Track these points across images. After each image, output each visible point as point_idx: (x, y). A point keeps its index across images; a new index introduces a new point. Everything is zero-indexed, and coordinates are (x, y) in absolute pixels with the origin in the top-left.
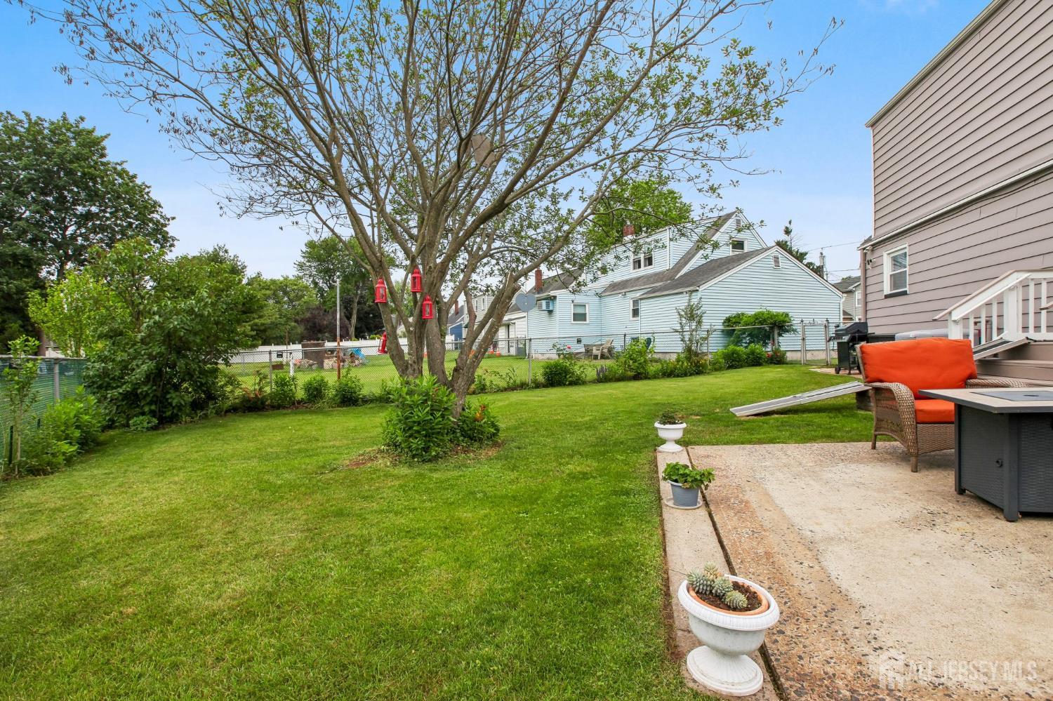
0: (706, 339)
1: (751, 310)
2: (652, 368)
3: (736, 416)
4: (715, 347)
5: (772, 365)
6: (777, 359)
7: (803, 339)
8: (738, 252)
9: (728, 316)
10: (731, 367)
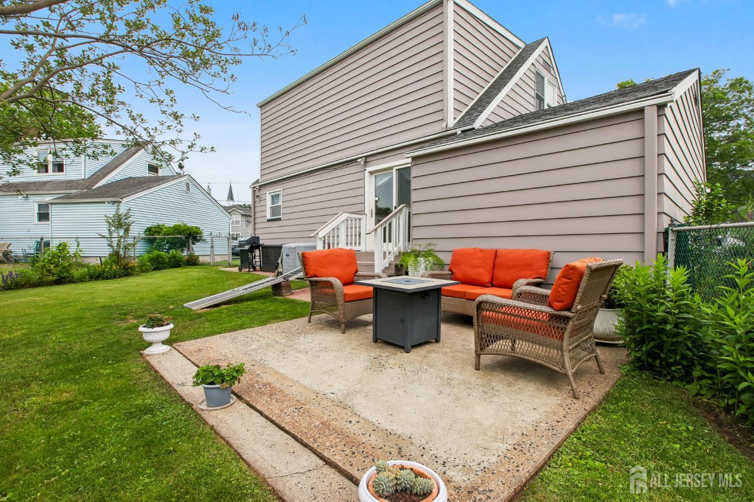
0: (134, 245)
1: (169, 222)
2: (76, 273)
3: (192, 310)
4: (139, 252)
5: (189, 266)
6: (193, 262)
7: (212, 247)
8: (152, 175)
9: (149, 226)
10: (157, 269)
